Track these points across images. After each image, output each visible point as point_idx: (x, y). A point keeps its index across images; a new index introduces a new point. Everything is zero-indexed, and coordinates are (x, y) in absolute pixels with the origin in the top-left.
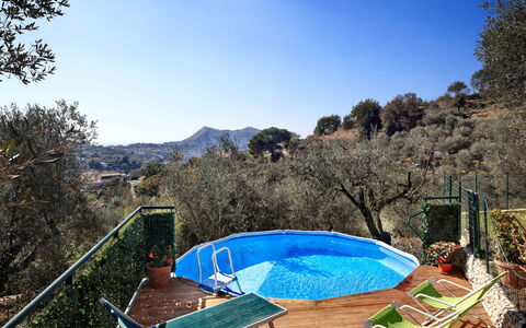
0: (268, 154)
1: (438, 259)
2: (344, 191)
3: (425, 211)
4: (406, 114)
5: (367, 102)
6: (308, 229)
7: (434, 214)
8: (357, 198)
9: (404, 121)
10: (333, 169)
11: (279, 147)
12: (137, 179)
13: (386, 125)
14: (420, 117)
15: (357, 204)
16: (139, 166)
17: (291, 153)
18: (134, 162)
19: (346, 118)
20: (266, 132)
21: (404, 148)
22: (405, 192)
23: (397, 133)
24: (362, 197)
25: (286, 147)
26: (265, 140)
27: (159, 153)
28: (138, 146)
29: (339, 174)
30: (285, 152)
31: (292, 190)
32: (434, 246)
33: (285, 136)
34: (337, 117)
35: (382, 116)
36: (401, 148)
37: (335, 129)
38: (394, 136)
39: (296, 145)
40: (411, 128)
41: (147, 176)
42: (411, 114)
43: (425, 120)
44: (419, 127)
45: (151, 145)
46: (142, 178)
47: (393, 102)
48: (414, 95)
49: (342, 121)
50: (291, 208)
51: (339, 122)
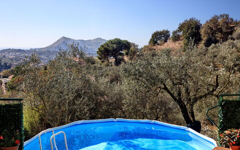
0: (112, 60)
1: (229, 141)
2: (166, 88)
3: (221, 105)
4: (220, 30)
5: (191, 20)
6: (140, 118)
7: (228, 107)
8: (176, 94)
9: (219, 35)
10: (157, 71)
11: (121, 54)
12: (7, 77)
13: (205, 38)
14: (231, 33)
15: (175, 99)
16: (9, 67)
17: (131, 59)
18: (6, 64)
19: (174, 33)
20: (111, 42)
21: (218, 56)
22: (214, 90)
23: (213, 45)
24: (179, 94)
25: (127, 54)
26: (110, 48)
27: (26, 57)
28: (9, 51)
29: (162, 76)
30: (126, 58)
31: (126, 88)
32: (226, 132)
33: (126, 45)
34: (168, 32)
35: (202, 31)
36: (215, 56)
37: (166, 41)
38: (211, 47)
39: (134, 53)
40: (223, 41)
41: (16, 75)
42: (224, 30)
43: (235, 35)
44: (230, 41)
45: (19, 51)
46: (11, 77)
47: (211, 20)
48: (227, 16)
49: (171, 35)
50: (124, 102)
51: (168, 36)
